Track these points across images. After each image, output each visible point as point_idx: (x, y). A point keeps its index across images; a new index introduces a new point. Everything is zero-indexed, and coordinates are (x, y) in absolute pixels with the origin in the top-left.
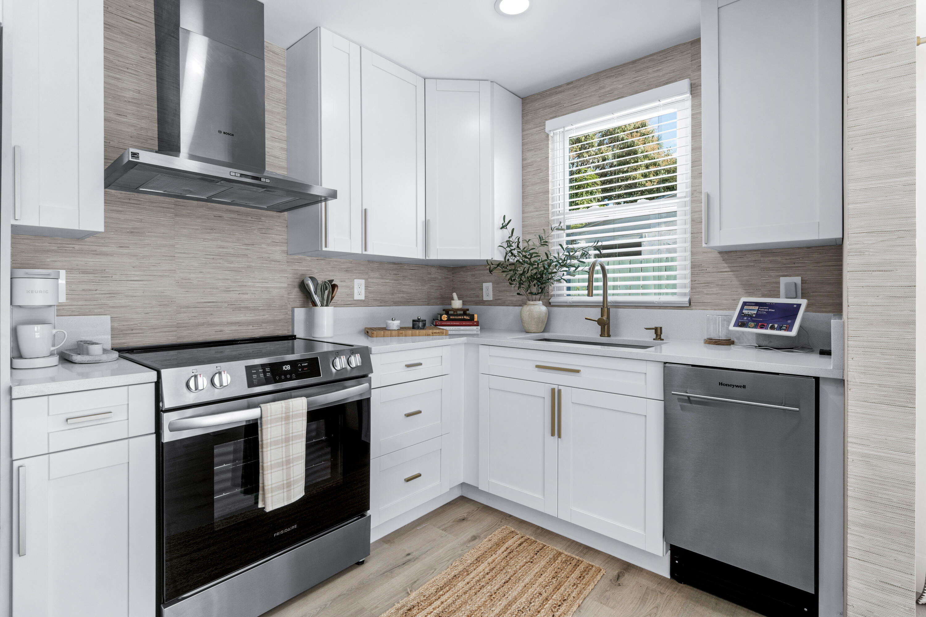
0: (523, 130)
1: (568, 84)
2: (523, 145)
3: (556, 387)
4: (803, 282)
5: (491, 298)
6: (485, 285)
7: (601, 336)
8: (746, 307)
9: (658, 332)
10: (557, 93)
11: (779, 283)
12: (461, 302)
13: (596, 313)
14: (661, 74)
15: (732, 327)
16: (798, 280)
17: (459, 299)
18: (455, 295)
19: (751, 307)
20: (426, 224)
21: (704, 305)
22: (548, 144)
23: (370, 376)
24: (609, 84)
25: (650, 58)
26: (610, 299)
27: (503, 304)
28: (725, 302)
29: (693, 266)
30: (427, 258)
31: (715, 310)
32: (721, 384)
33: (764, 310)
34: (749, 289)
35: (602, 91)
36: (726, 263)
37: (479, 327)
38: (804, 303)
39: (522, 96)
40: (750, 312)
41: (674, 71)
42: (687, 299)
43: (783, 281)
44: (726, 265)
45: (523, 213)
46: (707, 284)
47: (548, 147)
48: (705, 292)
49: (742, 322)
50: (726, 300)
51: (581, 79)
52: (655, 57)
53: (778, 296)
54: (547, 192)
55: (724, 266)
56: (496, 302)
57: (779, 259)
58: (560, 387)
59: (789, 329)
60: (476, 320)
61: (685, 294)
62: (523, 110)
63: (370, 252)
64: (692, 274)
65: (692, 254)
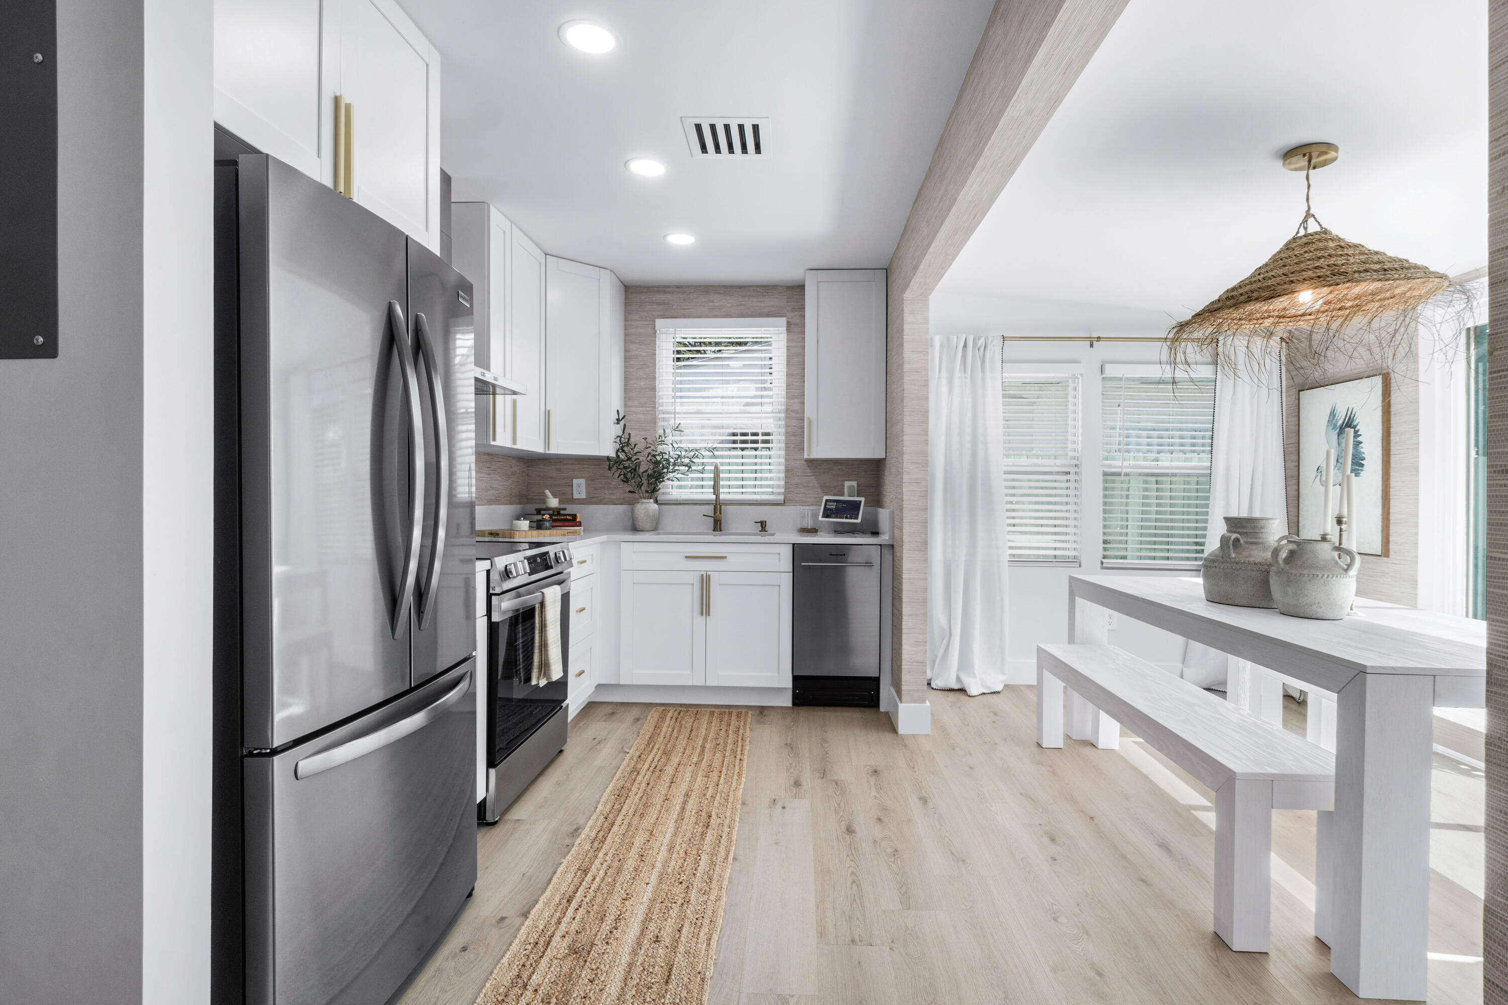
0: (626, 320)
1: (678, 287)
2: (626, 335)
3: (704, 573)
4: (858, 485)
5: (583, 496)
6: (575, 481)
7: (714, 531)
8: (828, 503)
9: (763, 525)
10: (665, 292)
11: (844, 485)
12: (557, 500)
13: (709, 510)
14: (763, 305)
15: (820, 518)
16: (855, 483)
17: (555, 496)
18: (547, 492)
19: (831, 504)
20: (548, 414)
21: (795, 502)
22: (655, 341)
23: (565, 572)
24: (718, 300)
25: (754, 288)
26: (722, 497)
27: (600, 502)
28: (810, 500)
29: (787, 470)
30: (547, 452)
31: (802, 506)
32: (831, 555)
33: (840, 505)
34: (826, 490)
35: (711, 304)
36: (810, 469)
37: (582, 528)
38: (862, 499)
39: (626, 284)
40: (832, 507)
41: (773, 306)
42: (782, 497)
43: (847, 484)
44: (810, 471)
45: (625, 407)
46: (797, 485)
47: (655, 344)
48: (796, 492)
49: (827, 514)
50: (810, 498)
51: (691, 286)
52: (758, 289)
53: (843, 495)
54: (654, 389)
56: (590, 500)
57: (843, 468)
58: (708, 573)
59: (857, 518)
60: (578, 520)
61: (782, 493)
62: (626, 299)
63: (517, 447)
64: (786, 477)
65: (786, 460)
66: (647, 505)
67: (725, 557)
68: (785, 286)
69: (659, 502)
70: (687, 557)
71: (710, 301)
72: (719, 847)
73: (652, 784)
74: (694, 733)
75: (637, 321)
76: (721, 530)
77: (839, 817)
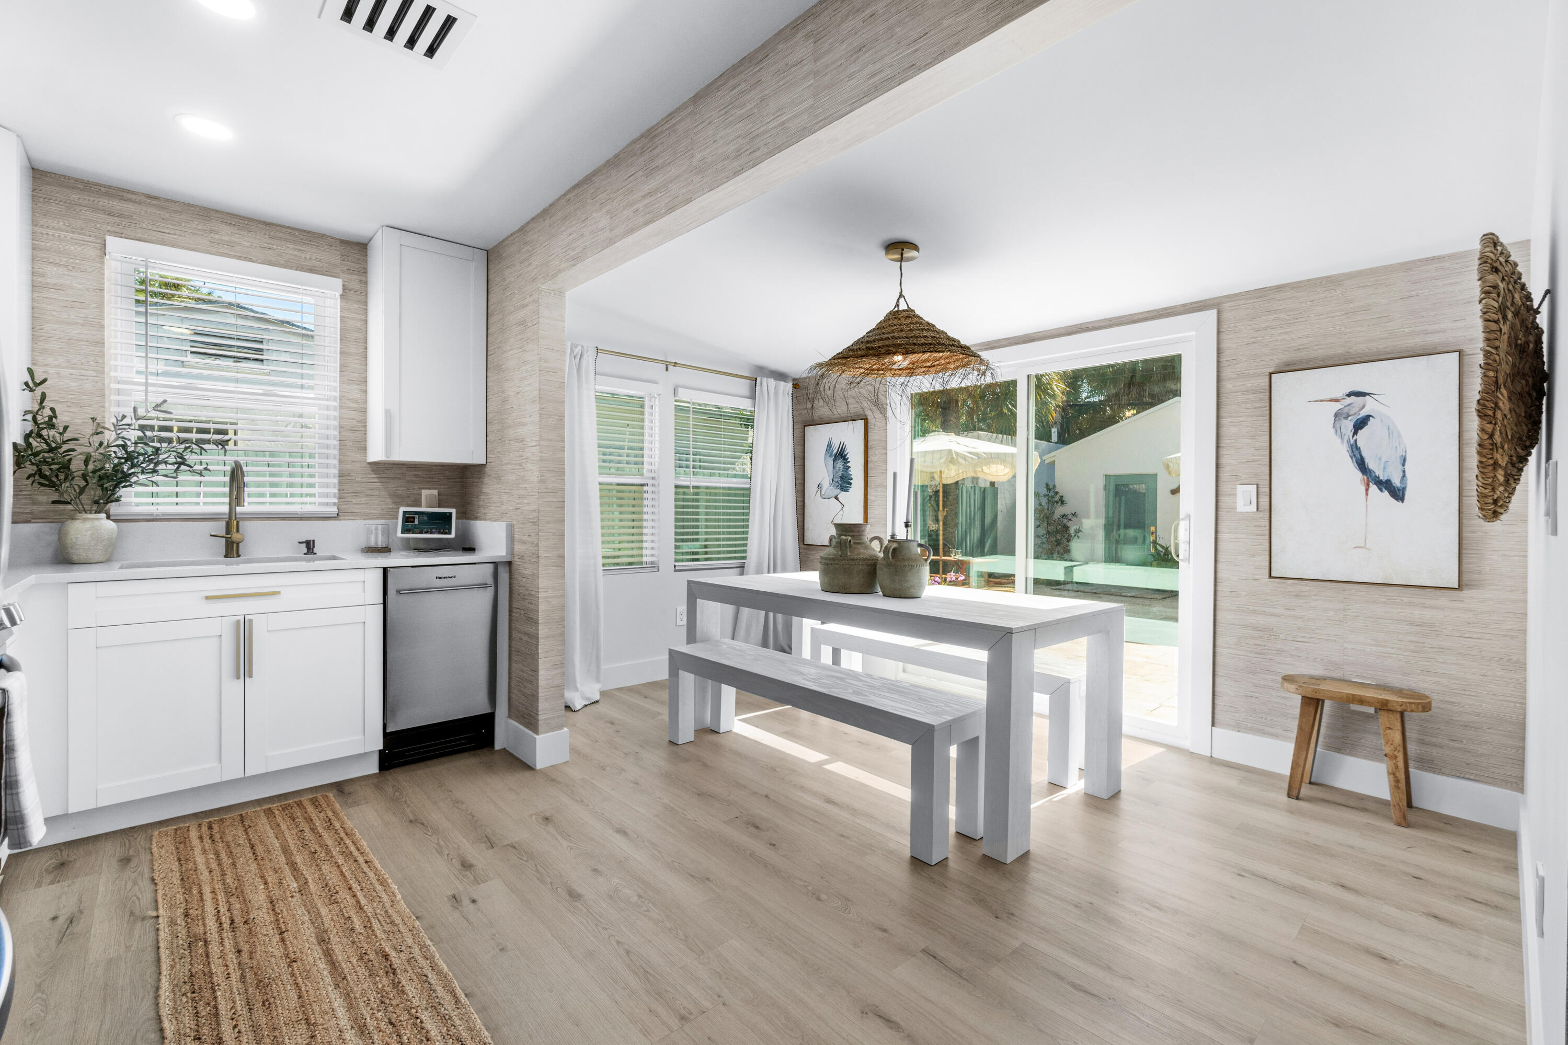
0: (34, 223)
2: (34, 248)
3: (237, 619)
4: (439, 494)
7: (226, 556)
8: (407, 516)
9: (310, 546)
10: (123, 199)
11: (420, 495)
13: (220, 527)
14: (304, 256)
16: (435, 492)
19: (411, 516)
21: (352, 515)
22: (103, 269)
24: (226, 233)
26: (243, 509)
29: (341, 475)
31: (367, 519)
32: (437, 578)
33: (424, 518)
34: (398, 500)
35: (215, 236)
36: (375, 474)
38: (453, 511)
39: (37, 166)
40: (413, 520)
41: (320, 261)
42: (334, 509)
43: (425, 493)
44: (375, 476)
46: (356, 494)
47: (103, 274)
48: (354, 502)
51: (178, 202)
52: (294, 232)
53: (419, 505)
55: (373, 477)
57: (420, 473)
58: (248, 617)
59: (450, 533)
61: (334, 504)
62: (34, 190)
64: (340, 483)
65: (340, 462)
66: (97, 523)
67: (278, 593)
68: (337, 239)
69: (112, 518)
70: (207, 598)
71: (211, 231)
72: (434, 991)
73: (245, 948)
74: (260, 849)
75: (61, 230)
76: (239, 556)
77: (550, 886)
